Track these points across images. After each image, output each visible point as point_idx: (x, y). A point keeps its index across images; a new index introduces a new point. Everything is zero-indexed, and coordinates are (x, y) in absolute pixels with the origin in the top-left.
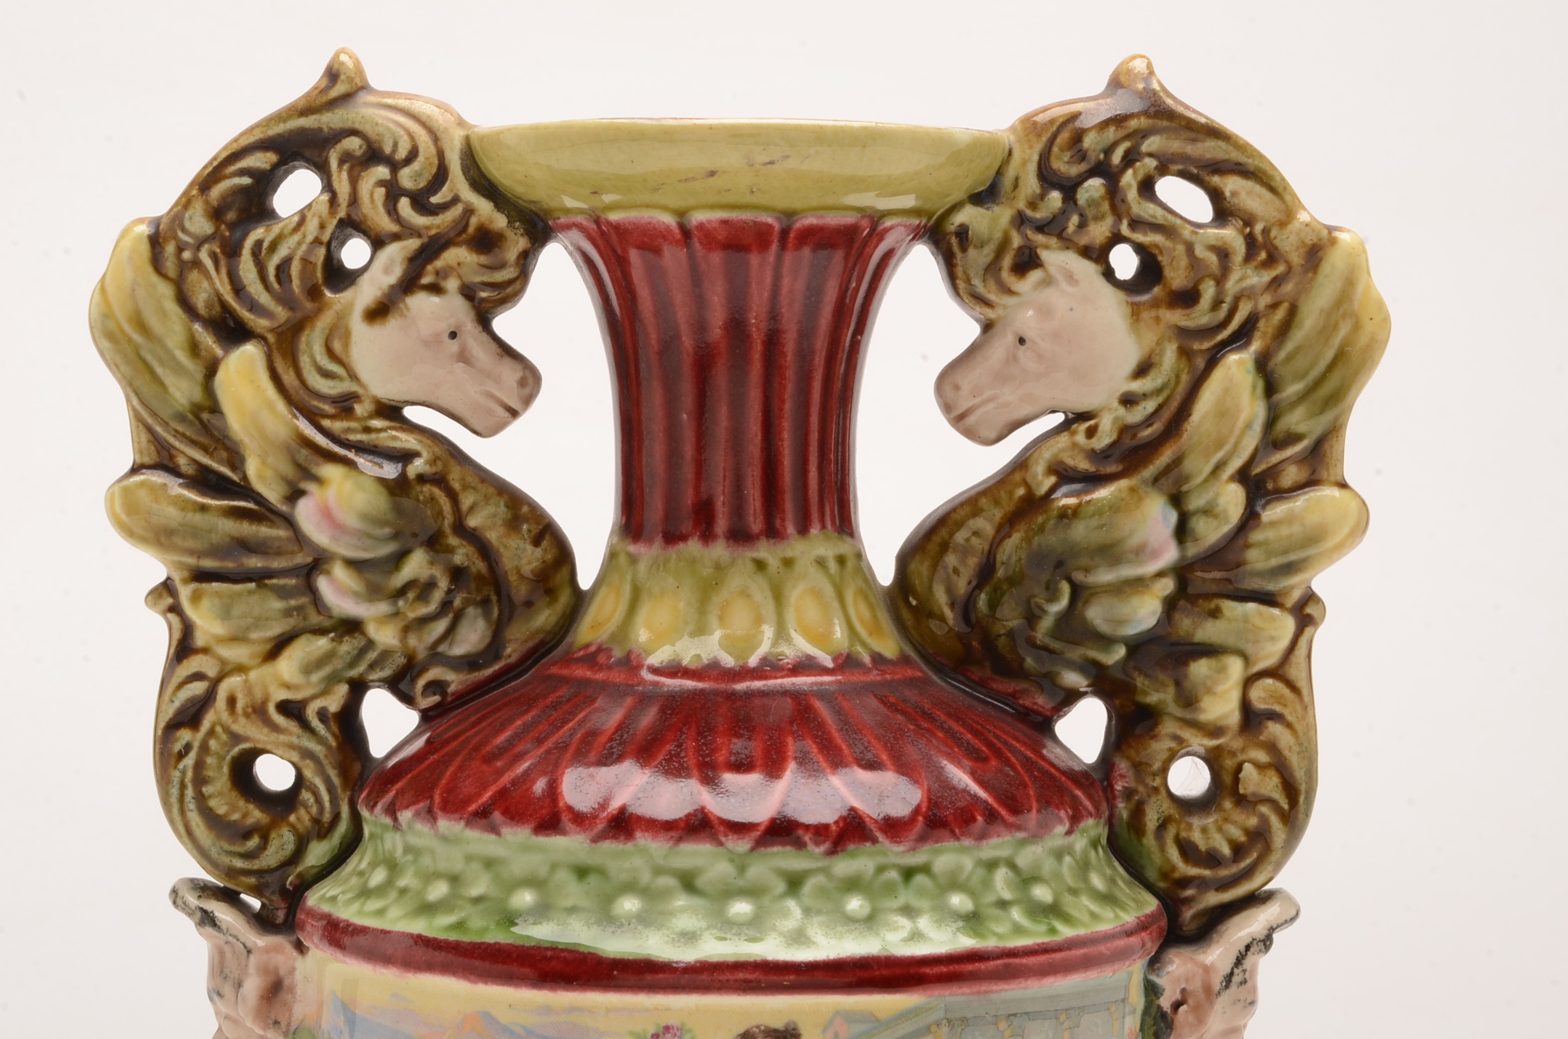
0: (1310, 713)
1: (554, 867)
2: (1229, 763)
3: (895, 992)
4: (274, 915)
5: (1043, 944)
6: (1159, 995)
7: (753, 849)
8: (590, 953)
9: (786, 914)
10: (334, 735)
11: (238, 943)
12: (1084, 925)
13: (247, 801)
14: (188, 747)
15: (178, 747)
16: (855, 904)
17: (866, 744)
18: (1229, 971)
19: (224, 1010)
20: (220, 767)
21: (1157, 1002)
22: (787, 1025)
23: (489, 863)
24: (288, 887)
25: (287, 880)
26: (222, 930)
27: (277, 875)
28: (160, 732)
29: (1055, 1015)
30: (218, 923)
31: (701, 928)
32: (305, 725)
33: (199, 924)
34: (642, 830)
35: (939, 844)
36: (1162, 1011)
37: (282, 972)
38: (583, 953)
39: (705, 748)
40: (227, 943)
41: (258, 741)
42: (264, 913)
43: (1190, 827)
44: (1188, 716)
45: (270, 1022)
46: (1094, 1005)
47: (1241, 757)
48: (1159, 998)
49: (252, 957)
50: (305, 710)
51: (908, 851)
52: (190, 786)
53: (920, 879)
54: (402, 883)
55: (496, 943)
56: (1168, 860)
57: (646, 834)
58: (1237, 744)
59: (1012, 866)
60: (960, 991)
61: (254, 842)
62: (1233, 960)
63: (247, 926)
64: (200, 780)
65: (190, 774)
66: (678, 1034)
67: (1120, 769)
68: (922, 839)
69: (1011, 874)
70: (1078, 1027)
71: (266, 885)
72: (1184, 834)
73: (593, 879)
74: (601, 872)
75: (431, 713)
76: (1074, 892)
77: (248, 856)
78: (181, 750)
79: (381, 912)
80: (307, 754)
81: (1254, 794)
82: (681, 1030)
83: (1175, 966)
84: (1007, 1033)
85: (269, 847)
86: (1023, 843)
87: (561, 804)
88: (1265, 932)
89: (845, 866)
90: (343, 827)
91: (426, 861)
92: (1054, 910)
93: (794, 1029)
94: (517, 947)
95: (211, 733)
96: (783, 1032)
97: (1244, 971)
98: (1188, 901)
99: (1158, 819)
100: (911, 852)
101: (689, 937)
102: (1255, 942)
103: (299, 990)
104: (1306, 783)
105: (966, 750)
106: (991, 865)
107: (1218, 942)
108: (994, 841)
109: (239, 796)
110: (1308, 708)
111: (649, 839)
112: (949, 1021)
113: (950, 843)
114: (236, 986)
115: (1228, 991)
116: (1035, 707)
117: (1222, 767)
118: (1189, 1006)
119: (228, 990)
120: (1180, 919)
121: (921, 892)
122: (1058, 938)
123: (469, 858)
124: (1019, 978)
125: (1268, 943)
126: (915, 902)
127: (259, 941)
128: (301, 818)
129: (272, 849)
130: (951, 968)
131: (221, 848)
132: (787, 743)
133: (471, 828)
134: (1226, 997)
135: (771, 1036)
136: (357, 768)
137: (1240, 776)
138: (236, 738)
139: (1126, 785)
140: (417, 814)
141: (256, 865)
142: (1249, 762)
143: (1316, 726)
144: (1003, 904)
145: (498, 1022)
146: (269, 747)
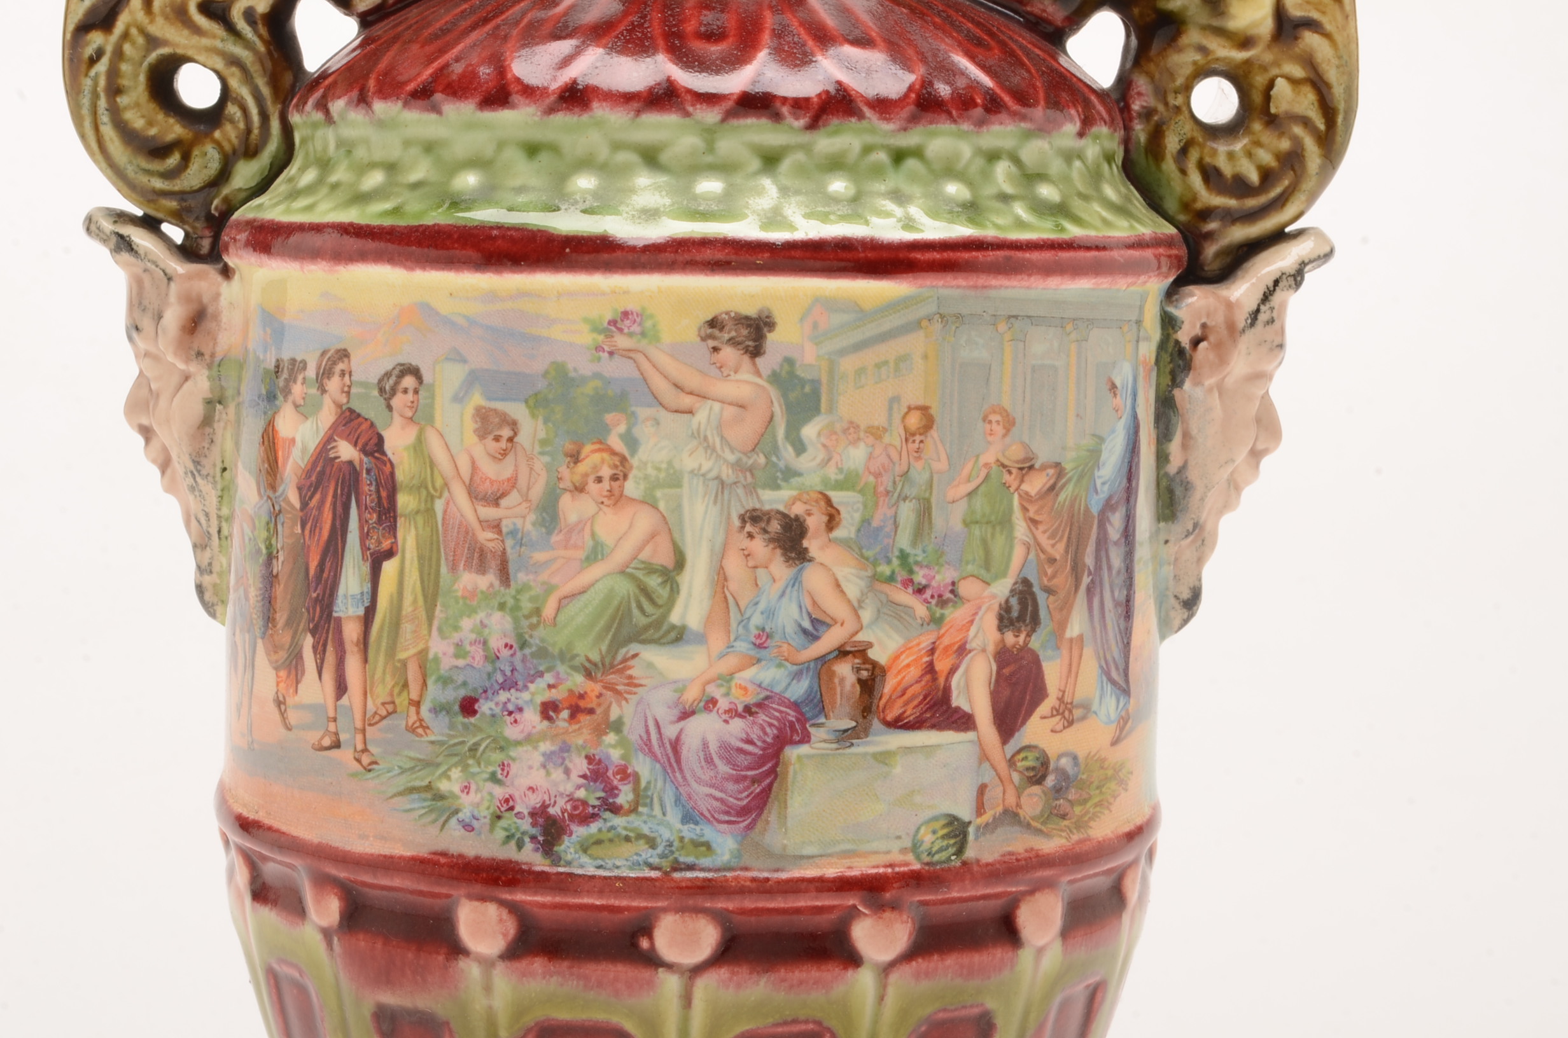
0: (1352, 23)
1: (501, 145)
2: (1260, 80)
3: (882, 279)
4: (198, 244)
5: (1048, 239)
6: (1177, 328)
7: (723, 120)
8: (539, 231)
9: (760, 192)
10: (260, 37)
11: (158, 269)
12: (1096, 228)
13: (167, 115)
14: (100, 53)
15: (89, 51)
16: (838, 186)
17: (853, 21)
18: (1255, 307)
19: (142, 345)
20: (136, 76)
21: (1175, 336)
22: (761, 311)
23: (429, 147)
24: (213, 212)
25: (212, 204)
26: (139, 255)
27: (201, 197)
28: (68, 36)
29: (1061, 323)
30: (135, 247)
31: (665, 205)
32: (231, 28)
33: (115, 251)
34: (600, 100)
35: (934, 126)
36: (1180, 346)
37: (205, 300)
38: (532, 231)
39: (671, 19)
40: (145, 270)
41: (177, 45)
42: (188, 244)
43: (1214, 152)
44: (1216, 23)
45: (193, 353)
46: (1105, 320)
47: (1274, 71)
48: (1176, 332)
49: (173, 285)
50: (229, 11)
51: (899, 130)
52: (102, 95)
53: (911, 163)
54: (333, 178)
55: (434, 225)
56: (1189, 188)
57: (604, 104)
58: (1268, 57)
59: (1016, 160)
60: (954, 283)
61: (174, 160)
62: (1260, 296)
63: (167, 252)
64: (115, 90)
65: (102, 82)
66: (638, 320)
67: (1138, 87)
68: (913, 120)
69: (1014, 169)
70: (1086, 341)
71: (189, 210)
72: (1208, 160)
73: (544, 157)
74: (554, 148)
75: (369, 18)
76: (1085, 198)
77: (170, 175)
78: (92, 55)
79: (310, 208)
80: (234, 61)
81: (1286, 113)
82: (641, 315)
83: (1195, 298)
84: (1007, 337)
85: (191, 165)
86: (1028, 135)
87: (509, 76)
88: (1296, 266)
89: (826, 142)
90: (273, 145)
91: (361, 153)
92: (1061, 210)
93: (768, 317)
94: (458, 228)
95: (126, 36)
96: (755, 320)
97: (1272, 309)
98: (1210, 236)
99: (1180, 141)
100: (902, 132)
101: (650, 214)
102: (1284, 277)
103: (224, 318)
104: (1345, 102)
105: (966, 36)
106: (993, 157)
107: (1243, 277)
108: (996, 128)
109: (157, 108)
110: (1350, 18)
111: (608, 109)
112: (942, 316)
113: (947, 126)
114: (156, 317)
115: (1253, 330)
116: (1045, 15)
117: (1251, 86)
118: (1210, 343)
119: (146, 323)
120: (1202, 257)
121: (913, 178)
122: (1065, 236)
123: (407, 143)
124: (1021, 274)
125: (1299, 279)
126: (907, 188)
127: (179, 267)
128: (228, 134)
129: (195, 166)
130: (945, 255)
131: (138, 166)
132: (765, 16)
133: (409, 109)
134: (1250, 336)
135: (743, 324)
136: (288, 78)
137: (1272, 93)
138: (152, 42)
139: (1145, 104)
140: (349, 103)
141: (178, 185)
142: (1282, 76)
143: (1357, 39)
144: (1004, 198)
145: (437, 313)
146: (190, 53)
